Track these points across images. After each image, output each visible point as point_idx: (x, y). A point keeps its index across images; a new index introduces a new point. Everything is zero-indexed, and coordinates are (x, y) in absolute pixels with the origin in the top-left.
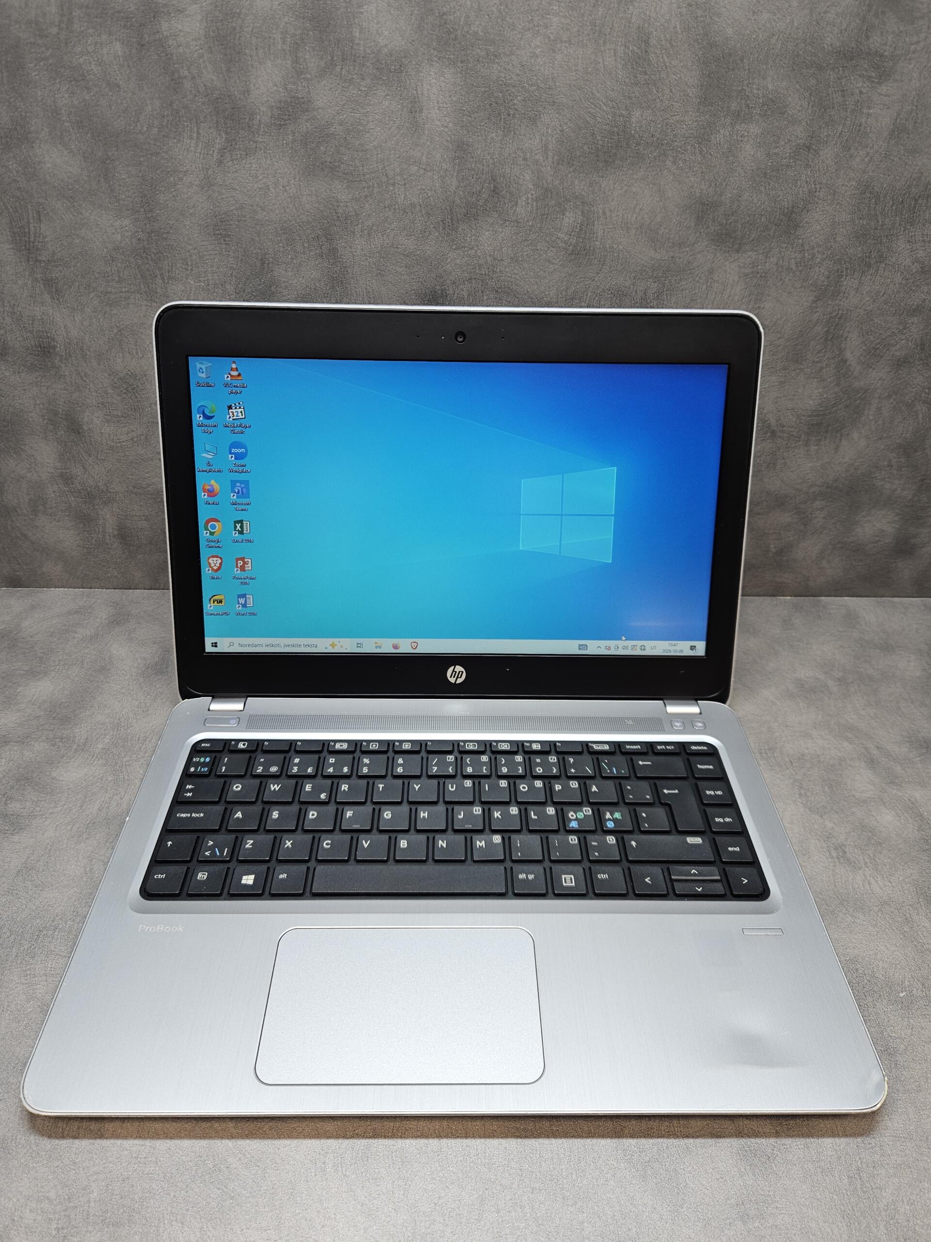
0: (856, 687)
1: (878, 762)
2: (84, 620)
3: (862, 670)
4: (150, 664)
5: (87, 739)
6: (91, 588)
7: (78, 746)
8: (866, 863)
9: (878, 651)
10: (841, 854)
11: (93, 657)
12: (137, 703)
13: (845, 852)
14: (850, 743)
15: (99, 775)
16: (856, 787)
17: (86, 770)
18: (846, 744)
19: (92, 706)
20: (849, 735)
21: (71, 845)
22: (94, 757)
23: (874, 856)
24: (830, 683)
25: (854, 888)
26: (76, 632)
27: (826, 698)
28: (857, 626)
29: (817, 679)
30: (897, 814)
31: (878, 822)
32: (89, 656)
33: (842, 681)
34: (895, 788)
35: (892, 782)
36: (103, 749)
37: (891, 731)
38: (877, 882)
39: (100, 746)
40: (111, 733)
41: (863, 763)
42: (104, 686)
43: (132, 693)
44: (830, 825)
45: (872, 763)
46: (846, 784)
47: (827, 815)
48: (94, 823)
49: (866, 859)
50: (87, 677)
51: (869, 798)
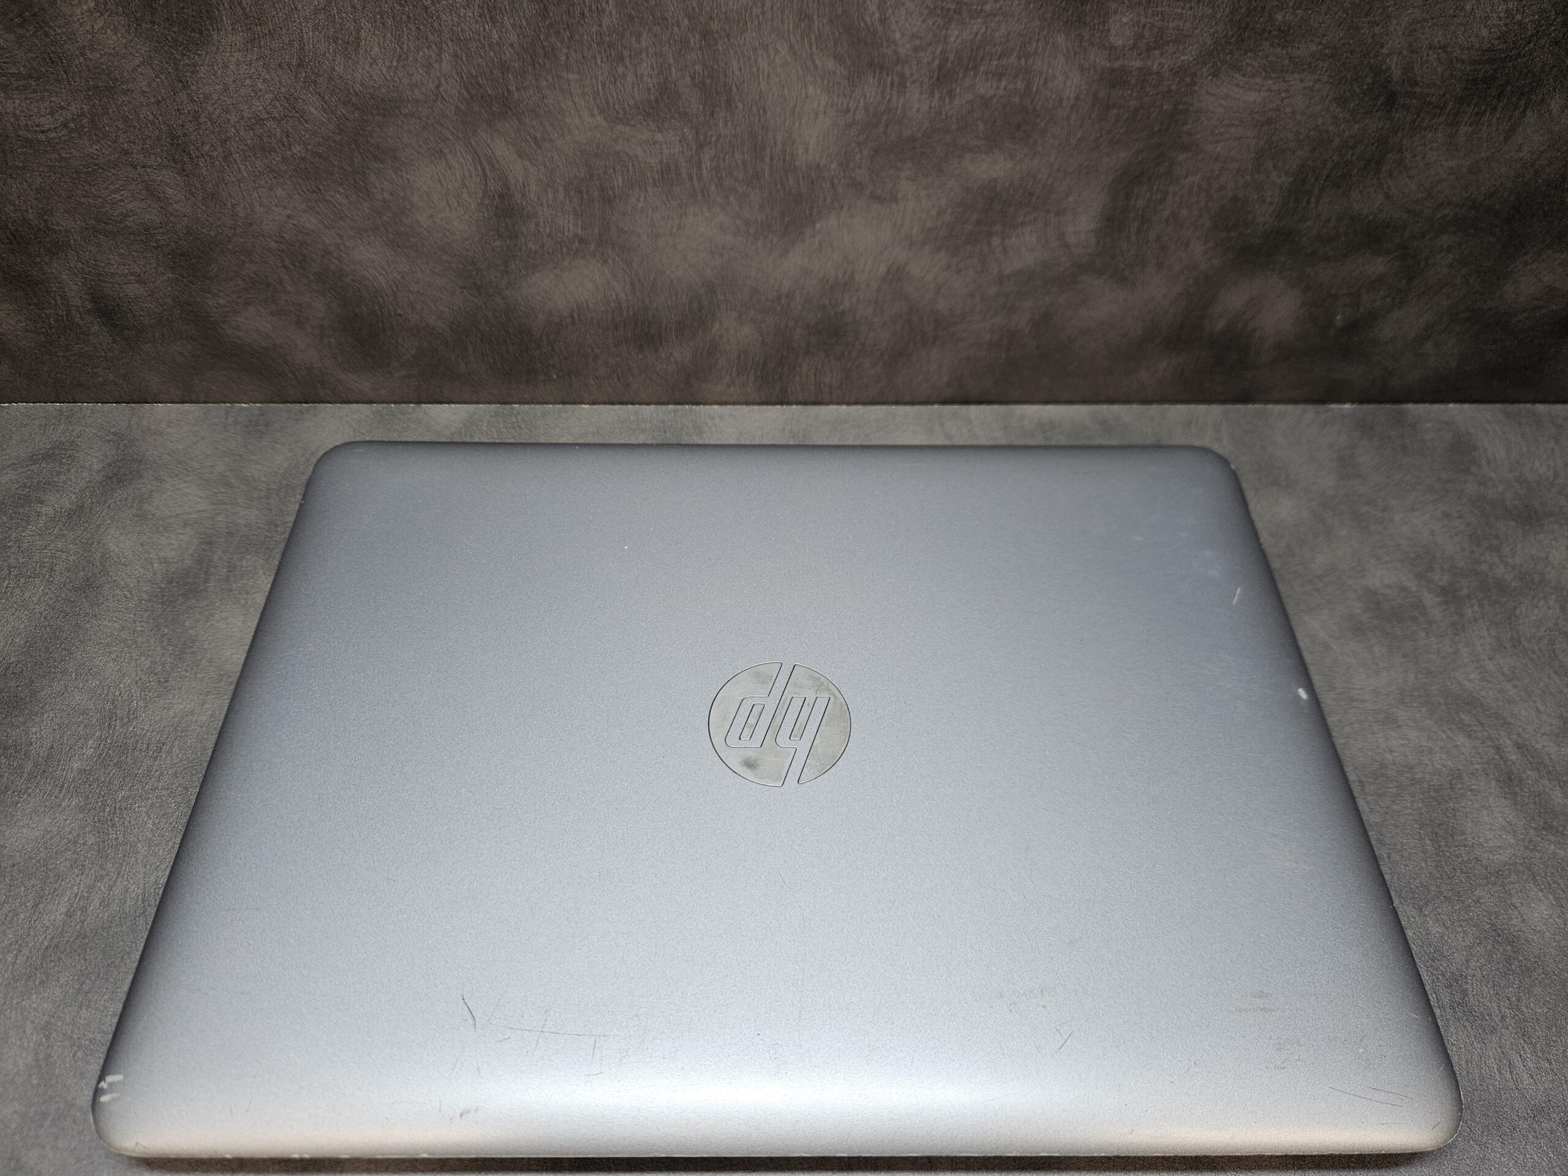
0: (1476, 608)
1: (1521, 780)
2: (59, 473)
3: (1484, 567)
4: (174, 573)
5: (52, 747)
6: (75, 402)
7: (36, 765)
8: (1503, 1018)
9: (1513, 523)
10: (1458, 997)
11: (71, 559)
12: (148, 664)
13: (1465, 993)
14: (1469, 736)
15: (70, 833)
16: (1482, 840)
17: (47, 820)
18: (1461, 739)
19: (65, 672)
20: (1466, 718)
21: (12, 998)
22: (64, 791)
23: (1519, 1000)
24: (1429, 599)
25: (1482, 1079)
26: (42, 502)
27: (1422, 634)
28: (1474, 469)
29: (1403, 589)
30: (1556, 898)
31: (1523, 921)
32: (64, 556)
33: (1449, 594)
34: (1552, 838)
35: (1548, 827)
36: (81, 771)
37: (1542, 708)
38: (1524, 1060)
39: (76, 765)
40: (98, 734)
41: (1493, 784)
42: (88, 626)
43: (140, 639)
44: (1436, 929)
45: (1510, 782)
46: (1463, 833)
47: (1430, 907)
48: (57, 946)
49: (1503, 1009)
50: (57, 604)
51: (1506, 864)
